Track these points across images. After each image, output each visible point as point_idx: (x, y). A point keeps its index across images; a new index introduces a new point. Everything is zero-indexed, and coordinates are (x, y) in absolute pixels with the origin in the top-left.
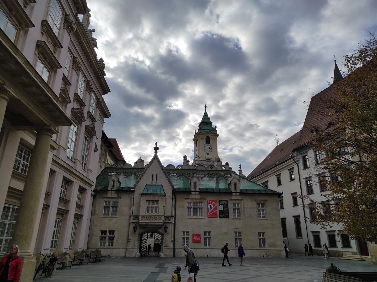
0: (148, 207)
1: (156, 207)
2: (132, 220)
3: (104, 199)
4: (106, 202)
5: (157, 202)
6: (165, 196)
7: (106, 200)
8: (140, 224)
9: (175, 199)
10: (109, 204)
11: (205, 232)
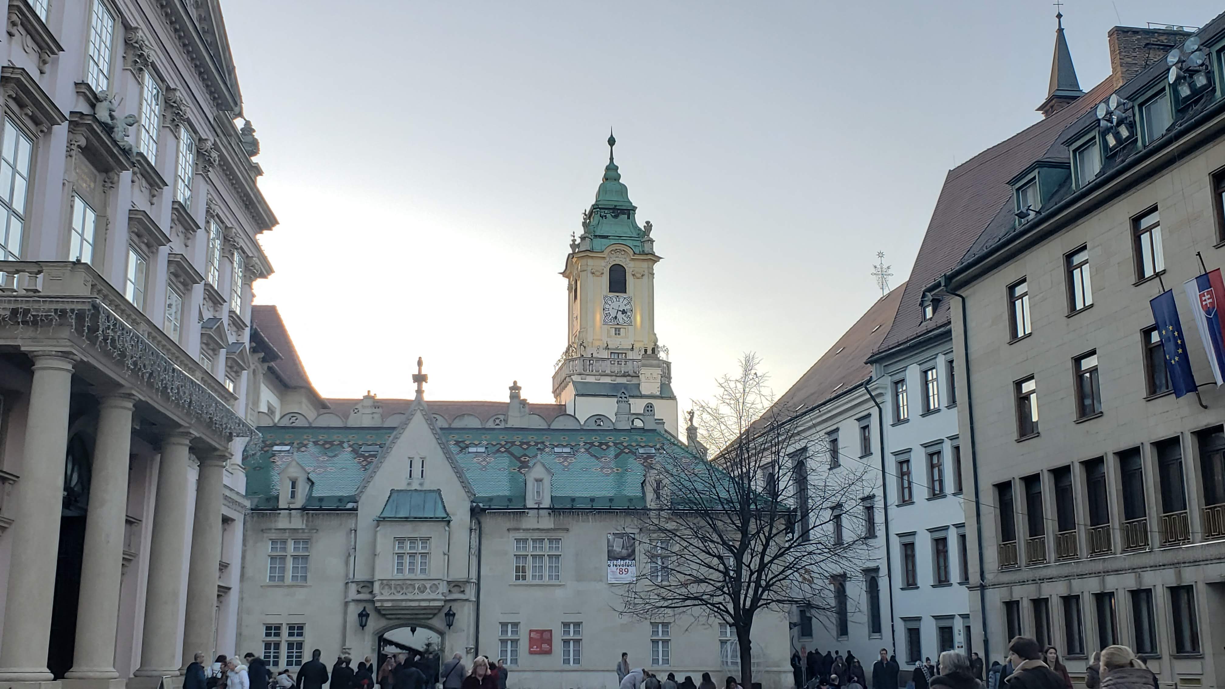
0: (400, 556)
1: (424, 555)
2: (353, 594)
3: (269, 535)
4: (274, 542)
5: (425, 540)
6: (449, 522)
7: (274, 536)
8: (378, 604)
9: (478, 531)
10: (284, 549)
11: (566, 625)
